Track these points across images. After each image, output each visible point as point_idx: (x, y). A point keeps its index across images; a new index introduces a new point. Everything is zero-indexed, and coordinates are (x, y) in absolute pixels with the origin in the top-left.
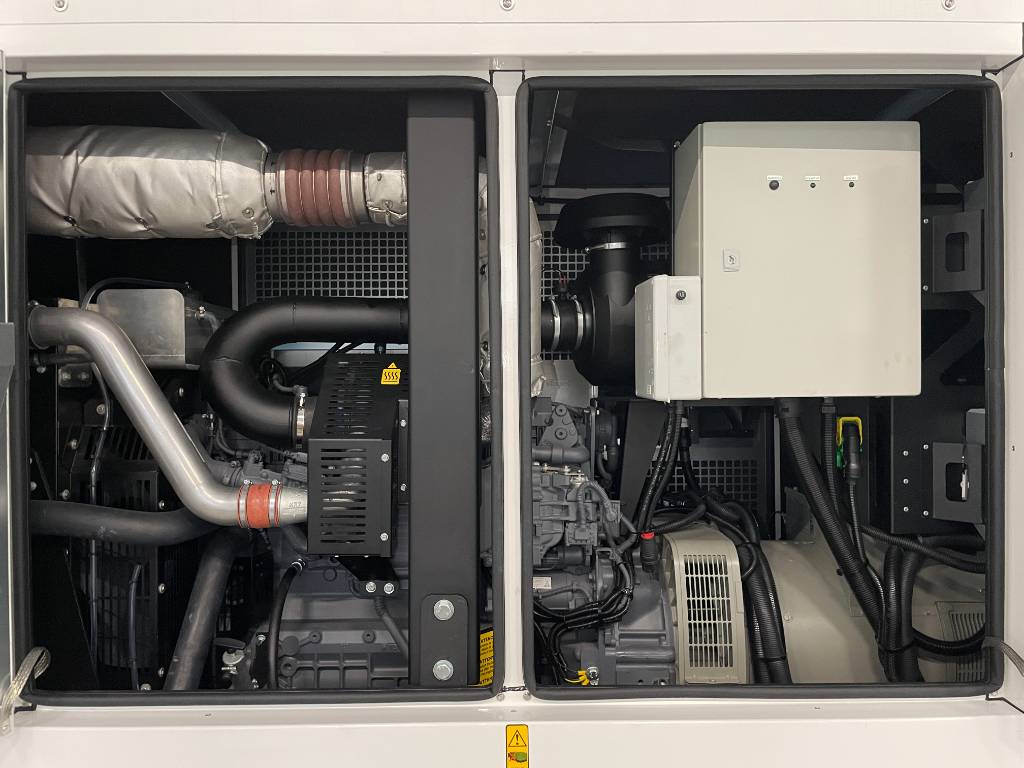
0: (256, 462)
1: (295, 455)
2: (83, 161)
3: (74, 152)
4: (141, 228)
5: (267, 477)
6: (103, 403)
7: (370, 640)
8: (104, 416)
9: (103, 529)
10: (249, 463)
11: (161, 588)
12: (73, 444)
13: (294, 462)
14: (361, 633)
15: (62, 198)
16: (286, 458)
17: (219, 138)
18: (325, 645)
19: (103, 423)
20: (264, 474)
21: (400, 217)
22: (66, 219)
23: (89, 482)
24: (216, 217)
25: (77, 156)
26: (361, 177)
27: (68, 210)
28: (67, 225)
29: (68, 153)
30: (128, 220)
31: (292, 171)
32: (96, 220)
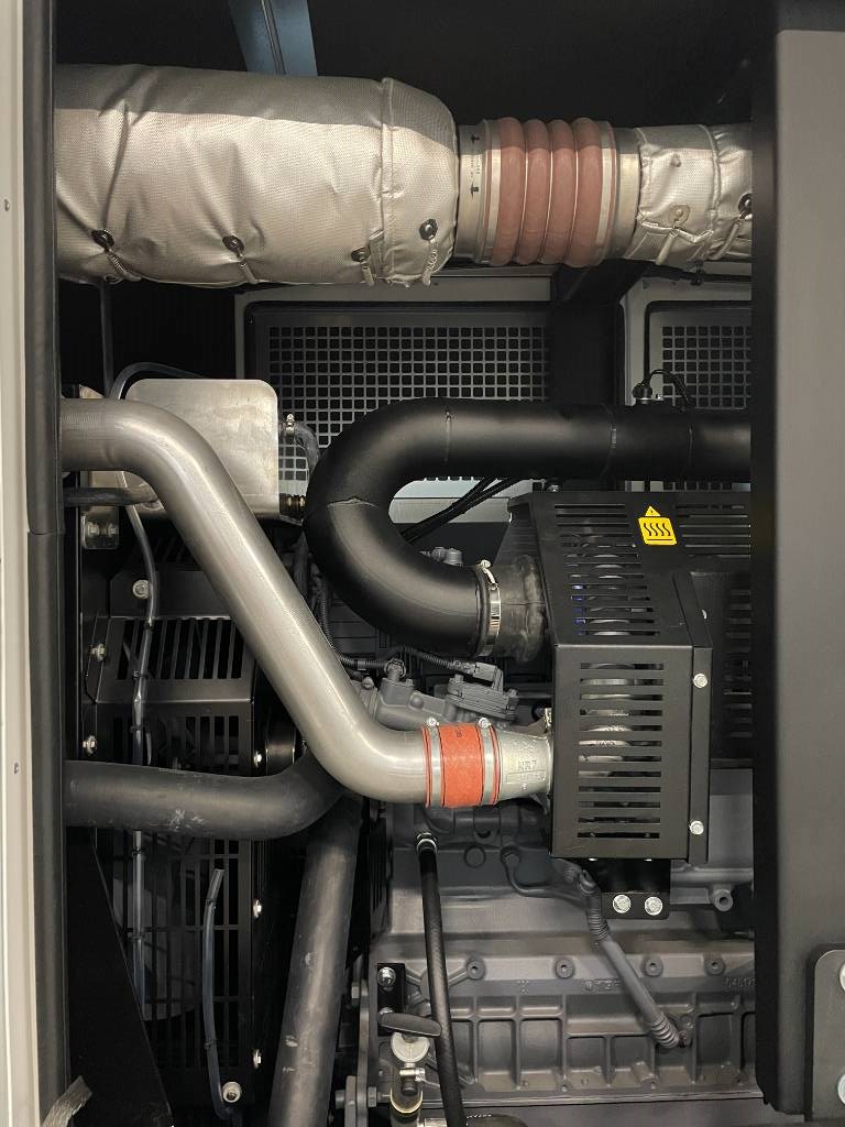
0: (402, 679)
1: (470, 668)
2: (135, 121)
3: (122, 103)
4: (228, 257)
5: (421, 706)
6: (145, 577)
7: (563, 973)
8: (145, 602)
9: (179, 815)
10: (392, 682)
11: (258, 908)
12: (99, 651)
13: (469, 679)
14: (551, 960)
15: (94, 195)
16: (452, 673)
17: (380, 88)
18: (488, 982)
19: (145, 614)
20: (417, 700)
21: (696, 239)
22: (96, 237)
23: (131, 721)
24: (373, 237)
25: (126, 111)
26: (637, 162)
27: (104, 220)
28: (95, 249)
29: (107, 106)
30: (208, 242)
31: (514, 149)
32: (154, 239)
